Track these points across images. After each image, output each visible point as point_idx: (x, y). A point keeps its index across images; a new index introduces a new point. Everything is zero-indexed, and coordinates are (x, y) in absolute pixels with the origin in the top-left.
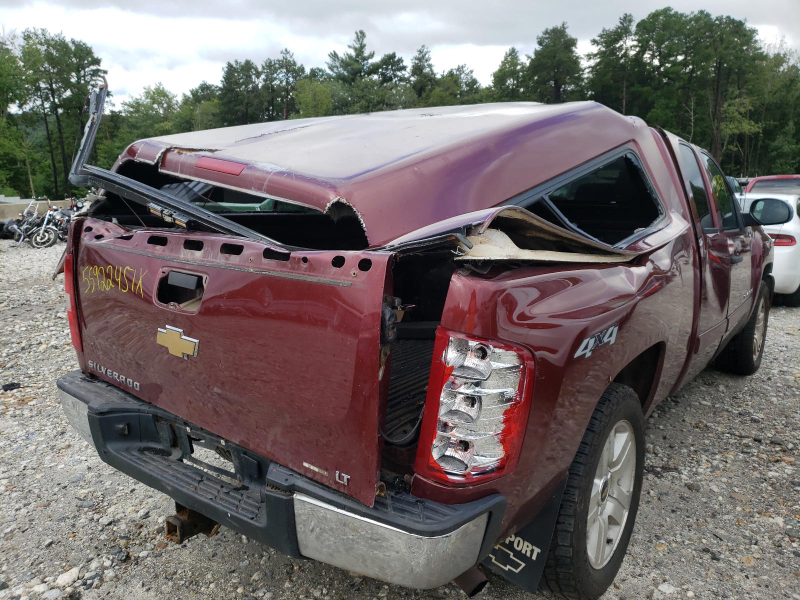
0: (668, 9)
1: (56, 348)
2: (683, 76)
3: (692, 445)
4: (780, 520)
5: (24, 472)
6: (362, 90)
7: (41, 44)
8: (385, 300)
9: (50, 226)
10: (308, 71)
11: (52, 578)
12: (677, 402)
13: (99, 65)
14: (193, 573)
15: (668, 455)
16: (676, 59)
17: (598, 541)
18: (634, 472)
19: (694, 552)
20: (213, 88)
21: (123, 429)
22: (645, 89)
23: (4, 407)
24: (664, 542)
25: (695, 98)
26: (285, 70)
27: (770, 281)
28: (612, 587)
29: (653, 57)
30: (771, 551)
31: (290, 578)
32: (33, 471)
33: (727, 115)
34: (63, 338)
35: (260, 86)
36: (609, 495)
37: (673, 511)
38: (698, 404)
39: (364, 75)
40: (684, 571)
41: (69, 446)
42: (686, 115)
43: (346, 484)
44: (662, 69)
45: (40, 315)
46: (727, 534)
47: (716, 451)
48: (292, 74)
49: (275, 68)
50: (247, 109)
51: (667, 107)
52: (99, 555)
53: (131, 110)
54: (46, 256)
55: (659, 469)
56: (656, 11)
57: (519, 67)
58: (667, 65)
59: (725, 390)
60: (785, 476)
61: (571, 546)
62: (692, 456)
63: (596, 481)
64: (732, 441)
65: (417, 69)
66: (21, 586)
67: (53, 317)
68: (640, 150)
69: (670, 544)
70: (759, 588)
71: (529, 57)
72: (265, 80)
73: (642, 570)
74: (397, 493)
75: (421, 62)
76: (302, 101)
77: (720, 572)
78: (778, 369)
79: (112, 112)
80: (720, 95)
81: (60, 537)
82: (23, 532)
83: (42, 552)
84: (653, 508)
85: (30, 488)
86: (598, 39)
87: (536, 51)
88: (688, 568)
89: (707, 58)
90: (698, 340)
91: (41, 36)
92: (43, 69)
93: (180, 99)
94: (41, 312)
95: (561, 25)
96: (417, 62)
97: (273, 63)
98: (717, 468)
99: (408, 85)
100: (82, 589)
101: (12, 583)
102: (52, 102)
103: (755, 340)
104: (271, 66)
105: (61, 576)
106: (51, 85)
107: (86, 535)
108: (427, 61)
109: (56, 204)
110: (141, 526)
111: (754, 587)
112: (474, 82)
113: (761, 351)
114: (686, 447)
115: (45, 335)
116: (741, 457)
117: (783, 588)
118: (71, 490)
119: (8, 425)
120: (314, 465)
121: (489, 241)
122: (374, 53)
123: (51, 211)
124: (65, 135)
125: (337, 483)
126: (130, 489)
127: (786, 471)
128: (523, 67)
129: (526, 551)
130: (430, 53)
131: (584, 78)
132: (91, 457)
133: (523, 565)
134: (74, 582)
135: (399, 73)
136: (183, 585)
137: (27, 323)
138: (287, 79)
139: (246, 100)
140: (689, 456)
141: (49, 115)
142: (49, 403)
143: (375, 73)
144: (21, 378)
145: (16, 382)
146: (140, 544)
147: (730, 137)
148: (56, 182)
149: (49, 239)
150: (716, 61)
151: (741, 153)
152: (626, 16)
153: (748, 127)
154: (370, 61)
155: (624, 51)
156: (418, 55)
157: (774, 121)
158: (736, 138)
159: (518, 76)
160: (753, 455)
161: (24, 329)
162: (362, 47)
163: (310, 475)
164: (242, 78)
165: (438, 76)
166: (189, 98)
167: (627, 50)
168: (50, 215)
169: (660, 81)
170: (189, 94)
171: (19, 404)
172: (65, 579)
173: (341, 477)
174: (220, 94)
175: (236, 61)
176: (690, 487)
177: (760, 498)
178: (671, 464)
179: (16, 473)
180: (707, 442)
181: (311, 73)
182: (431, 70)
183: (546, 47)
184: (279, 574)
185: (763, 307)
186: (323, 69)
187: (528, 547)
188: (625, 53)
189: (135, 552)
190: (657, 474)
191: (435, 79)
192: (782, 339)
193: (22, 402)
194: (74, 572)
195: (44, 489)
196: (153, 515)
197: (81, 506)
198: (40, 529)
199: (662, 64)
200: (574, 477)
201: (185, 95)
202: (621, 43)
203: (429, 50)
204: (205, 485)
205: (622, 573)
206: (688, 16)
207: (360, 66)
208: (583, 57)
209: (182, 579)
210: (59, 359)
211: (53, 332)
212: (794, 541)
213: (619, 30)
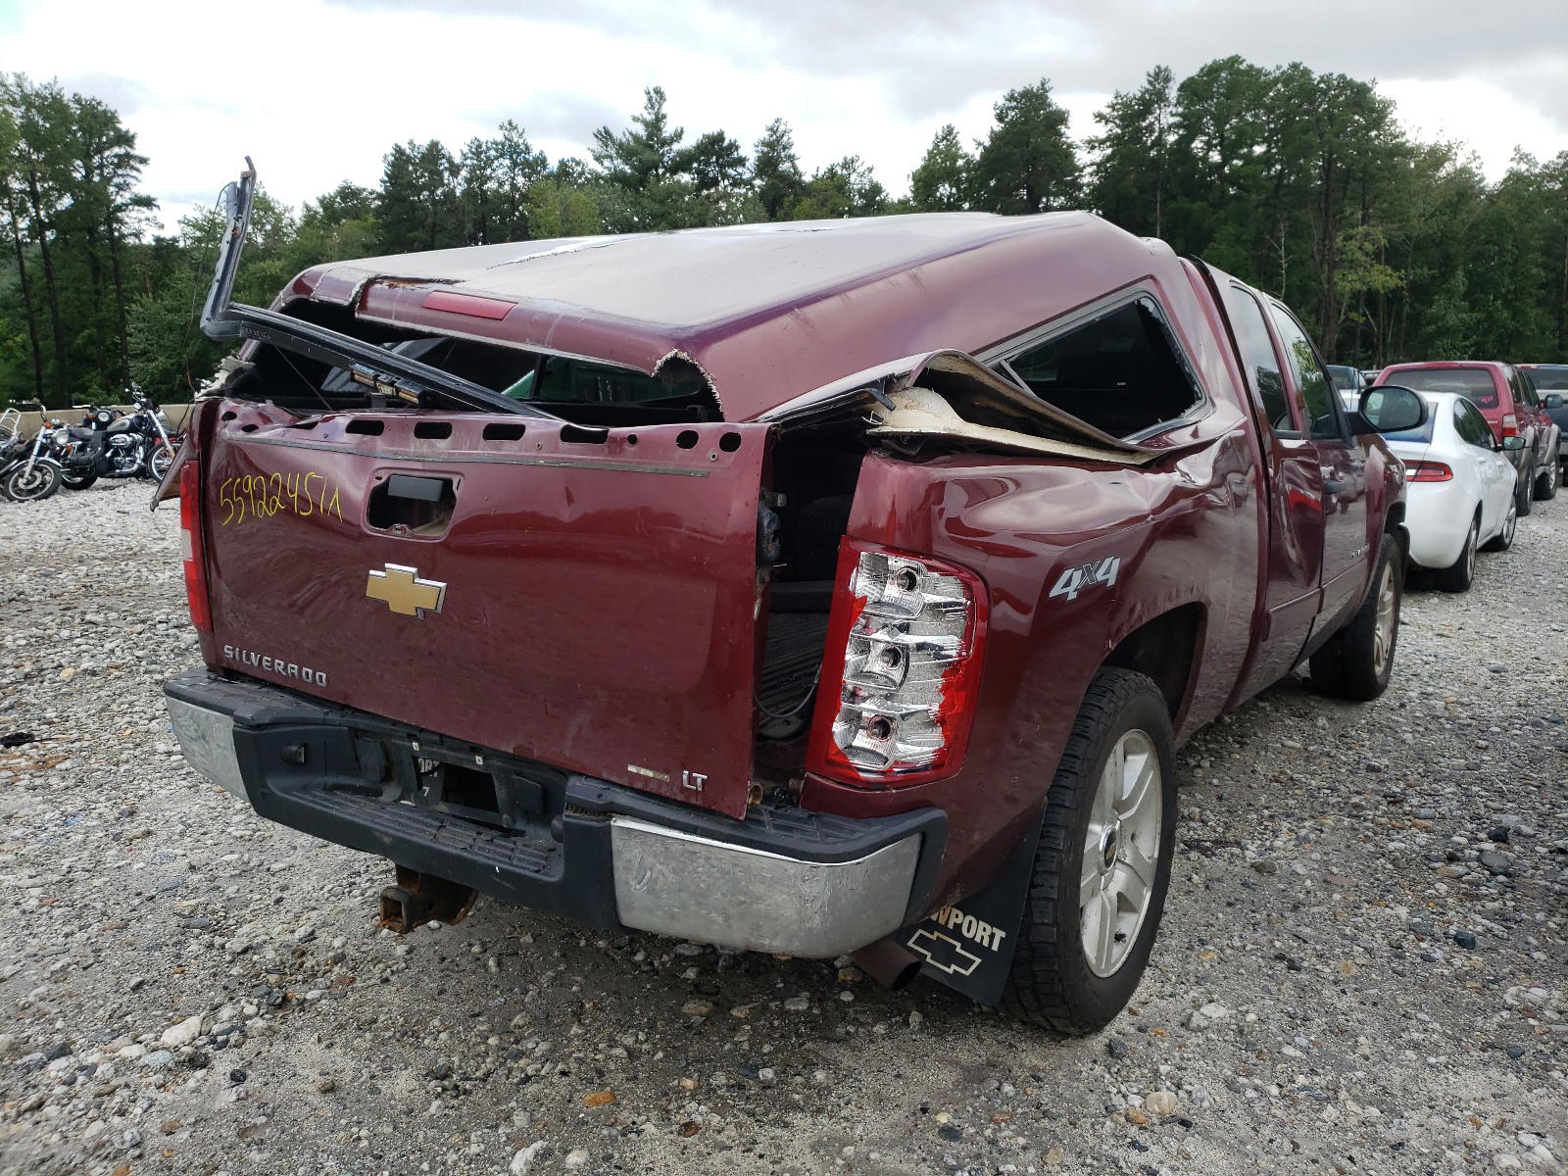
0: (1235, 60)
1: (94, 673)
2: (1265, 183)
3: (1267, 808)
4: (1403, 911)
5: (70, 876)
6: (662, 202)
7: (14, 103)
8: (762, 497)
9: (46, 458)
10: (553, 165)
11: (151, 1035)
12: (1242, 744)
13: (132, 147)
14: (406, 1021)
15: (1226, 823)
16: (1251, 152)
17: (1100, 934)
18: (1159, 825)
19: (1260, 960)
20: (365, 193)
21: (298, 753)
22: (1198, 205)
23: (10, 774)
24: (1212, 948)
25: (1287, 224)
26: (507, 162)
27: (1403, 536)
28: (1125, 1012)
29: (1209, 146)
30: (1385, 954)
31: (579, 1021)
32: (88, 875)
33: (1344, 257)
34: (103, 656)
35: (458, 192)
36: (1117, 859)
37: (1229, 904)
38: (1279, 745)
39: (664, 174)
40: (1244, 987)
41: (148, 833)
42: (1273, 255)
43: (700, 789)
44: (1227, 170)
45: (50, 617)
46: (1314, 933)
47: (1306, 815)
48: (523, 170)
49: (488, 158)
50: (432, 237)
51: (1238, 240)
52: (232, 999)
53: (198, 234)
54: (40, 516)
55: (1208, 844)
56: (1215, 62)
57: (960, 162)
58: (1235, 162)
59: (1327, 726)
60: (1417, 848)
61: (1056, 923)
62: (1265, 823)
63: (1095, 828)
64: (1332, 800)
65: (768, 164)
66: (96, 1049)
67: (78, 621)
68: (1163, 294)
69: (1222, 950)
70: (1363, 1007)
71: (979, 144)
72: (469, 181)
73: (1174, 986)
74: (777, 807)
75: (773, 150)
76: (542, 221)
77: (1303, 989)
78: (1418, 691)
79: (158, 240)
80: (1331, 219)
81: (155, 973)
82: (85, 968)
83: (126, 998)
84: (1196, 901)
85: (86, 901)
86: (1106, 111)
87: (992, 132)
88: (1250, 982)
89: (1307, 151)
90: (1268, 616)
91: (14, 89)
92: (17, 154)
93: (298, 216)
94: (51, 614)
95: (1039, 84)
96: (766, 149)
97: (484, 147)
98: (1306, 839)
99: (750, 194)
100: (209, 1049)
101: (78, 1046)
102: (32, 219)
103: (1377, 639)
104: (481, 153)
105: (167, 1031)
106: (32, 184)
107: (204, 969)
108: (784, 148)
109: (57, 416)
110: (303, 954)
111: (1356, 1005)
112: (876, 189)
113: (1390, 661)
114: (1257, 811)
115: (66, 653)
116: (1346, 823)
117: (1402, 1006)
118: (165, 903)
119: (20, 801)
120: (646, 768)
121: (919, 406)
122: (682, 132)
123: (47, 428)
124: (57, 284)
125: (684, 790)
126: (273, 899)
127: (1418, 840)
128: (968, 163)
129: (983, 937)
130: (791, 135)
131: (1084, 185)
132: (192, 850)
133: (978, 961)
134: (194, 1039)
135: (731, 172)
136: (390, 1038)
137: (27, 633)
138: (513, 179)
139: (430, 220)
140: (1261, 823)
141: (26, 244)
142: (96, 766)
143: (684, 170)
144: (34, 725)
145: (24, 731)
146: (305, 981)
147: (1351, 298)
148: (39, 377)
149: (43, 483)
150: (1322, 156)
151: (1371, 328)
152: (1160, 71)
153: (1383, 278)
154: (676, 147)
155: (1156, 134)
156: (767, 137)
157: (1430, 269)
158: (1362, 299)
159: (959, 180)
160: (1366, 820)
161: (23, 642)
162: (659, 119)
163: (639, 785)
164: (423, 176)
165: (807, 178)
166: (316, 213)
167: (1162, 131)
168: (45, 437)
169: (1224, 192)
170: (315, 205)
171: (39, 769)
172: (174, 1035)
173: (692, 780)
174: (379, 206)
175: (411, 143)
176: (1258, 868)
177: (1372, 880)
178: (1230, 836)
179: (56, 878)
180: (1291, 802)
181: (559, 168)
182: (794, 167)
183: (1013, 124)
184: (559, 1015)
185: (1390, 581)
186: (583, 161)
187: (984, 930)
188: (1159, 138)
189: (296, 992)
190: (1204, 851)
191: (800, 183)
192: (1430, 644)
193: (43, 765)
194: (193, 1024)
195: (112, 902)
196: (323, 937)
197: (188, 927)
198: (117, 963)
199: (1226, 161)
200: (1057, 809)
201: (308, 208)
202: (1151, 119)
203: (789, 127)
204: (448, 831)
205: (1140, 993)
206: (1269, 73)
207: (656, 157)
208: (1081, 144)
209: (387, 1029)
210: (103, 693)
211: (84, 647)
212: (1422, 940)
213: (1147, 96)
